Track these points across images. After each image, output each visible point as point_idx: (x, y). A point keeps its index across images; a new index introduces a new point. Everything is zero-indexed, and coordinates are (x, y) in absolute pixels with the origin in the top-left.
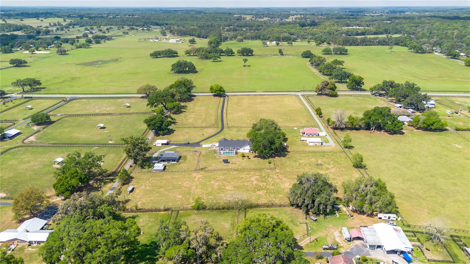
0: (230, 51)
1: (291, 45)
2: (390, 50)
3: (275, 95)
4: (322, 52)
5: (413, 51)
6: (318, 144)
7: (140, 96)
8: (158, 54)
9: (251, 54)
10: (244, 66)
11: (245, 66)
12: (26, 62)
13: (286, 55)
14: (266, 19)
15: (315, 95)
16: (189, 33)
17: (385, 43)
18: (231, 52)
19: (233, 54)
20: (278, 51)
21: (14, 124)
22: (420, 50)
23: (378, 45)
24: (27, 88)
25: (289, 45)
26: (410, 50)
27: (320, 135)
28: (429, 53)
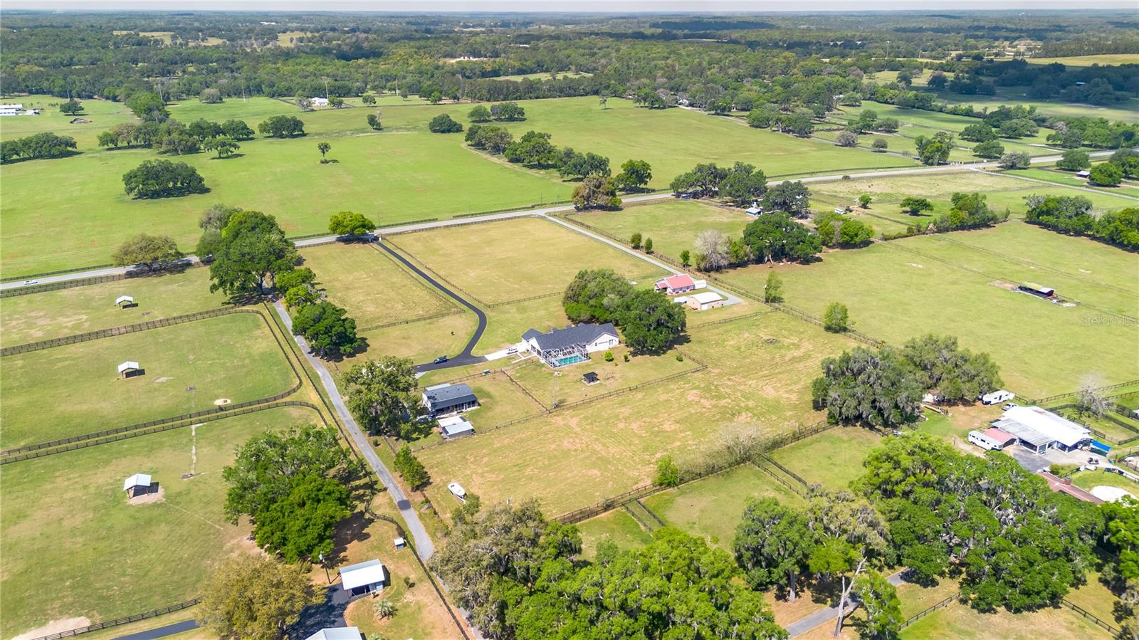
0: (243, 129)
1: (373, 104)
2: (603, 106)
3: (496, 220)
4: (469, 117)
5: (642, 104)
6: (716, 305)
7: (122, 271)
9: (300, 133)
10: (322, 162)
11: (325, 162)
13: (389, 129)
14: (213, 42)
16: (27, 86)
17: (572, 91)
18: (245, 131)
19: (251, 136)
20: (367, 121)
22: (655, 103)
23: (560, 97)
25: (368, 104)
26: (638, 104)
27: (697, 287)
28: (670, 107)
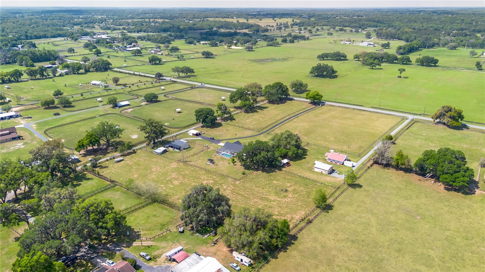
6: (323, 172)
8: (326, 56)
9: (433, 65)
10: (398, 77)
11: (400, 77)
12: (212, 55)
15: (430, 122)
16: (398, 37)
19: (409, 63)
20: (475, 63)
21: (138, 98)
24: (182, 74)
27: (345, 164)
